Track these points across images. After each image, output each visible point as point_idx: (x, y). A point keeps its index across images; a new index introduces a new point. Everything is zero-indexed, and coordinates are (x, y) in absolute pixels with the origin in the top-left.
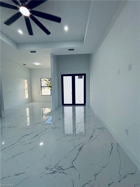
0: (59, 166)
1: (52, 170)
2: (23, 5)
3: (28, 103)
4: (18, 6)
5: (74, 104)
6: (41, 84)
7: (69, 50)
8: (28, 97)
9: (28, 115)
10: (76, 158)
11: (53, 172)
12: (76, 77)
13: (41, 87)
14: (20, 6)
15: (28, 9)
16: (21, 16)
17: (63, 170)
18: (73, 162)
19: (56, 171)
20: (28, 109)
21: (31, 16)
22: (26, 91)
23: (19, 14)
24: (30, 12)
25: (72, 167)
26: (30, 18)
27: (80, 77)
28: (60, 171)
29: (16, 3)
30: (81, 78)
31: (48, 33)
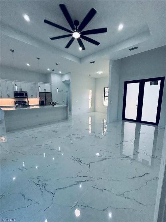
0: (46, 183)
1: (40, 182)
2: (75, 32)
3: (90, 112)
4: (72, 34)
5: (139, 120)
6: (104, 93)
7: (131, 50)
8: (91, 107)
9: (90, 123)
10: (65, 188)
11: (38, 184)
12: (146, 83)
13: (104, 97)
14: (73, 33)
15: (78, 32)
16: (74, 40)
17: (45, 189)
18: (59, 189)
19: (40, 185)
20: (90, 118)
21: (81, 36)
22: (90, 101)
23: (73, 39)
24: (80, 33)
25: (53, 194)
26: (80, 38)
27: (153, 82)
28: (42, 188)
29: (71, 32)
30: (155, 84)
31: (97, 43)
